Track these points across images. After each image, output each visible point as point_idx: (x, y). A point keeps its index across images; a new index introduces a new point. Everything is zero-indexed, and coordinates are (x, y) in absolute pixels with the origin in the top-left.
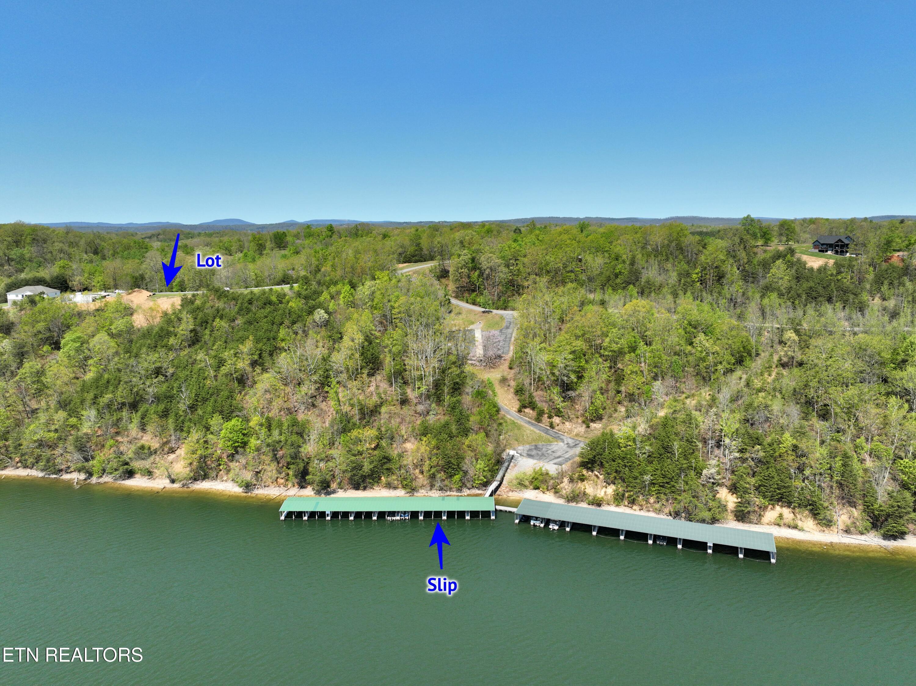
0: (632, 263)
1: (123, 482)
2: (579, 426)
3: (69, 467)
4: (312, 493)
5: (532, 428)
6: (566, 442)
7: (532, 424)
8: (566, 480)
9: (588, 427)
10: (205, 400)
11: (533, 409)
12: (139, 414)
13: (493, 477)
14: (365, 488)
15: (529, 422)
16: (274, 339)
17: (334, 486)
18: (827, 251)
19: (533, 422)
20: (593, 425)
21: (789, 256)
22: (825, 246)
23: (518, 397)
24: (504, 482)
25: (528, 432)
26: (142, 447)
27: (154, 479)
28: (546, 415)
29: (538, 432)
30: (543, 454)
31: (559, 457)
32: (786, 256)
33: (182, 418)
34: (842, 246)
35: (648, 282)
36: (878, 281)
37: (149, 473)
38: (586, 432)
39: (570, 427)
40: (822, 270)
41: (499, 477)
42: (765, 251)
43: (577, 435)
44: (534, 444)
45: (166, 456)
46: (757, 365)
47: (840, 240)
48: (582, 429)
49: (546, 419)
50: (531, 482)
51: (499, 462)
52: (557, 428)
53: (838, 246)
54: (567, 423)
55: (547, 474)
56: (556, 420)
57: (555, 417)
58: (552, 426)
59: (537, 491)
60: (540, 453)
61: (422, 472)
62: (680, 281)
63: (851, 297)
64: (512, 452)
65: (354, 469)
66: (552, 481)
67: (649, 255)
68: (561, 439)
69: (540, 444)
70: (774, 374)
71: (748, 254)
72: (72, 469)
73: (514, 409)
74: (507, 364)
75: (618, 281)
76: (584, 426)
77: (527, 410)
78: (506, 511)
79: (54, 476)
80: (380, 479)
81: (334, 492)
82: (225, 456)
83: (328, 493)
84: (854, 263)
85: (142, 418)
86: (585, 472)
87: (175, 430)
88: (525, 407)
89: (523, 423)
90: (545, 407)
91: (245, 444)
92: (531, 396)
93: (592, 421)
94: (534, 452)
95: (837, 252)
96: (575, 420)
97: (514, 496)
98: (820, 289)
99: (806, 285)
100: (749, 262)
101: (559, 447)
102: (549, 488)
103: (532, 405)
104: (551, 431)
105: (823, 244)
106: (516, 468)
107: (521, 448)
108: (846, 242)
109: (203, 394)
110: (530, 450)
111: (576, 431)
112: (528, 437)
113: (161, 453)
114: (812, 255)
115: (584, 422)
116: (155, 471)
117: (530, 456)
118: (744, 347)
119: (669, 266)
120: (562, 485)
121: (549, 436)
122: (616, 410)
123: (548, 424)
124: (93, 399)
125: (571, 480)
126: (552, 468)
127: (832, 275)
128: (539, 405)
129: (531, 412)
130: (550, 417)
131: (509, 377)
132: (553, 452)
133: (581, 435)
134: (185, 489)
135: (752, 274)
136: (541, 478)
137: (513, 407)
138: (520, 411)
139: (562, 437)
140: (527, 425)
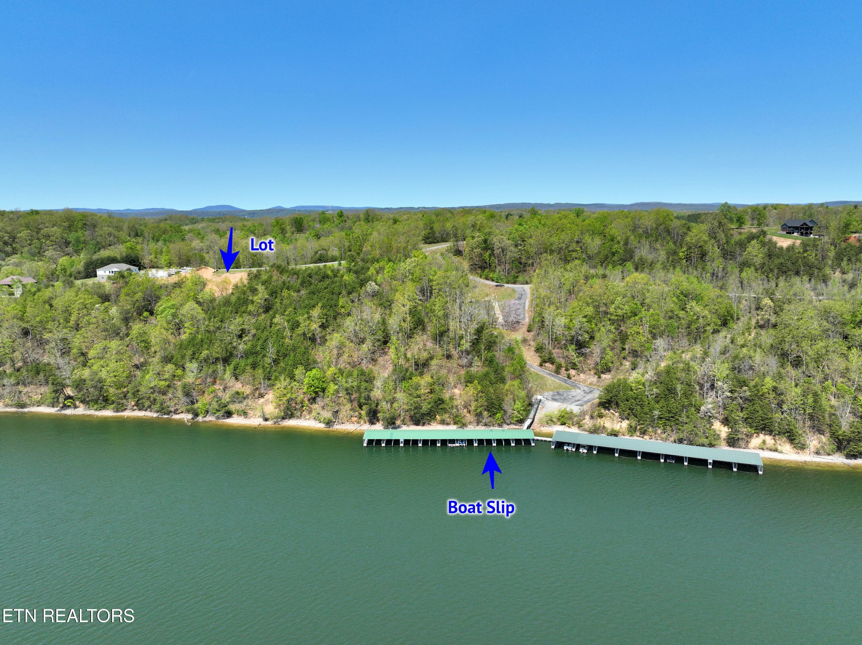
0: (626, 243)
1: (224, 420)
2: (591, 376)
3: (177, 410)
4: (382, 428)
5: (553, 379)
6: (582, 389)
7: (553, 376)
8: (587, 417)
9: (600, 377)
10: (285, 356)
11: (552, 363)
12: (232, 366)
13: (527, 416)
14: (424, 424)
15: (550, 374)
16: (335, 306)
17: (398, 422)
18: (793, 233)
19: (553, 374)
20: (603, 376)
21: (761, 237)
22: (792, 229)
23: (538, 354)
24: (536, 420)
25: (550, 382)
26: (237, 393)
27: (249, 418)
28: (564, 369)
29: (558, 381)
30: (565, 399)
31: (579, 400)
32: (759, 237)
33: (268, 370)
34: (807, 229)
35: (641, 259)
36: (839, 258)
37: (245, 414)
38: (597, 382)
39: (584, 378)
40: (790, 249)
41: (531, 416)
42: (740, 233)
43: (591, 384)
44: (556, 391)
45: (256, 400)
46: (738, 326)
47: (805, 224)
48: (595, 379)
49: (564, 371)
50: (559, 419)
51: (531, 404)
52: (573, 378)
53: (803, 228)
54: (582, 375)
55: (572, 413)
56: (572, 372)
57: (571, 370)
58: (569, 377)
59: (563, 426)
60: (562, 397)
61: (469, 412)
62: (669, 258)
63: (816, 271)
64: (539, 397)
65: (416, 408)
66: (576, 419)
67: (641, 237)
68: (578, 387)
69: (561, 391)
70: (753, 335)
71: (726, 236)
72: (179, 411)
73: (536, 364)
74: (525, 328)
75: (615, 258)
76: (596, 377)
77: (547, 365)
78: (542, 440)
79: (166, 416)
80: (435, 417)
81: (399, 427)
82: (306, 399)
83: (395, 428)
84: (818, 243)
85: (235, 370)
86: (603, 411)
87: (264, 379)
88: (545, 362)
89: (545, 375)
90: (562, 361)
91: (324, 390)
92: (550, 353)
93: (602, 372)
94: (557, 397)
95: (802, 234)
96: (589, 372)
97: (546, 430)
98: (789, 264)
99: (777, 261)
100: (727, 242)
101: (577, 393)
102: (574, 423)
103: (551, 360)
104: (569, 381)
105: (789, 227)
106: (544, 409)
107: (546, 394)
108: (810, 225)
109: (283, 350)
110: (553, 395)
111: (589, 381)
112: (550, 386)
113: (252, 398)
114: (781, 236)
115: (596, 374)
116: (250, 412)
117: (554, 400)
118: (728, 312)
119: (658, 246)
120: (584, 421)
121: (568, 385)
122: (621, 364)
123: (566, 376)
124: (192, 355)
125: (592, 417)
126: (576, 409)
127: (799, 253)
128: (558, 360)
129: (551, 366)
130: (567, 370)
131: (528, 338)
132: (573, 397)
133: (594, 384)
134: (277, 425)
135: (730, 252)
136: (566, 416)
137: (535, 362)
138: (541, 365)
139: (578, 385)
140: (548, 377)
